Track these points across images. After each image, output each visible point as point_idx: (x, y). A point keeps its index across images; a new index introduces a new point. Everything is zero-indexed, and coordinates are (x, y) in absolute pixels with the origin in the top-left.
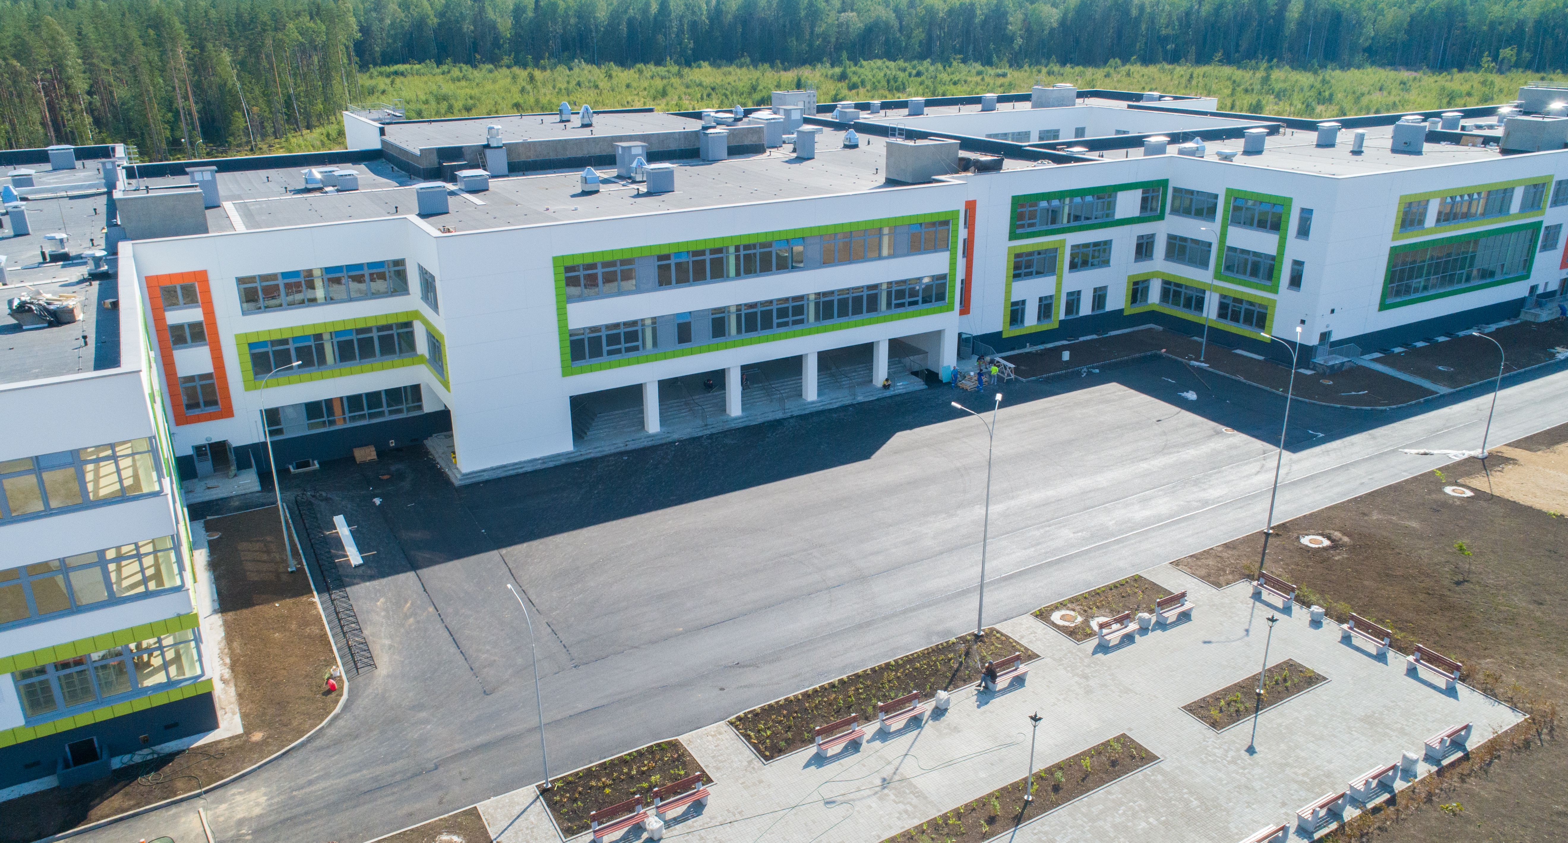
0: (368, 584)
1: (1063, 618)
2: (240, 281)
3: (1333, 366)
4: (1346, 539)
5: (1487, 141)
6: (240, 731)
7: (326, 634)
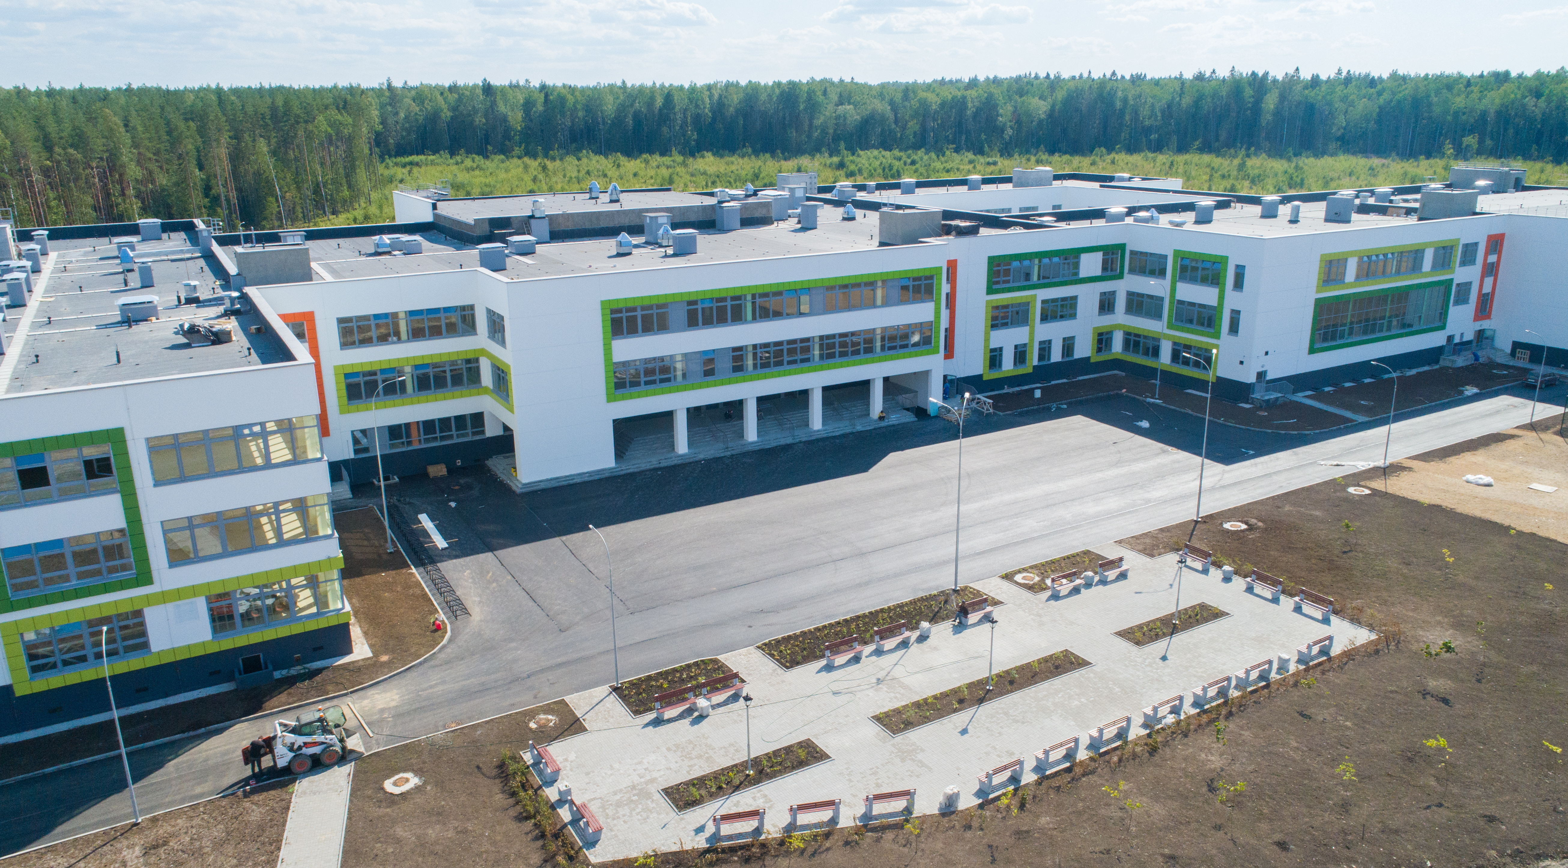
0: (454, 561)
1: (1024, 578)
2: (341, 321)
3: (1268, 400)
4: (1260, 524)
5: (1409, 212)
6: (370, 655)
7: (426, 593)
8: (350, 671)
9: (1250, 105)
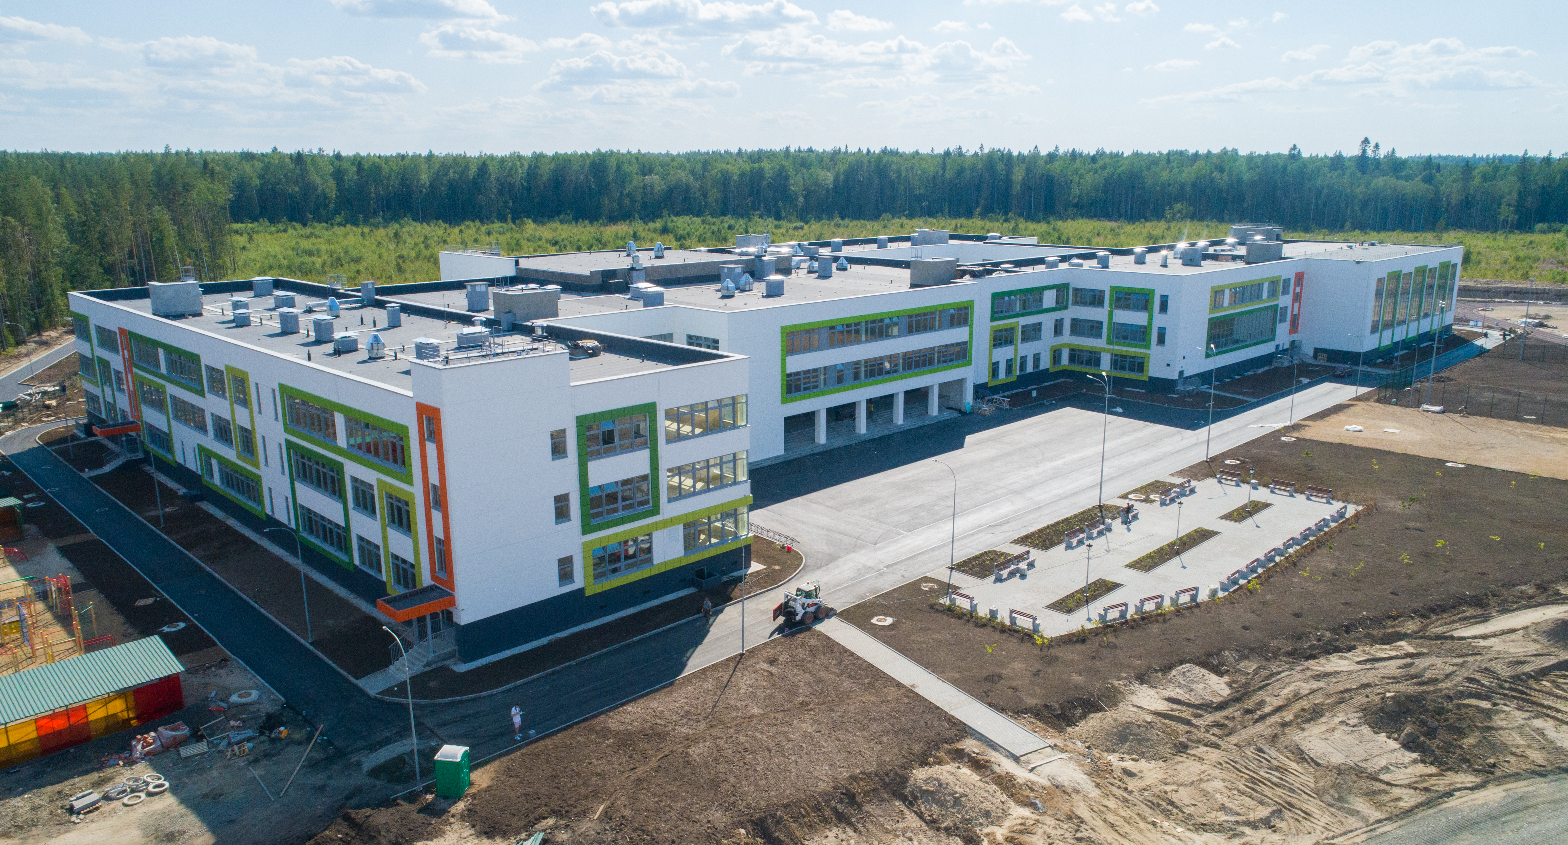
3: (1188, 391)
4: (1246, 460)
6: (764, 567)
8: (763, 575)
9: (1002, 177)
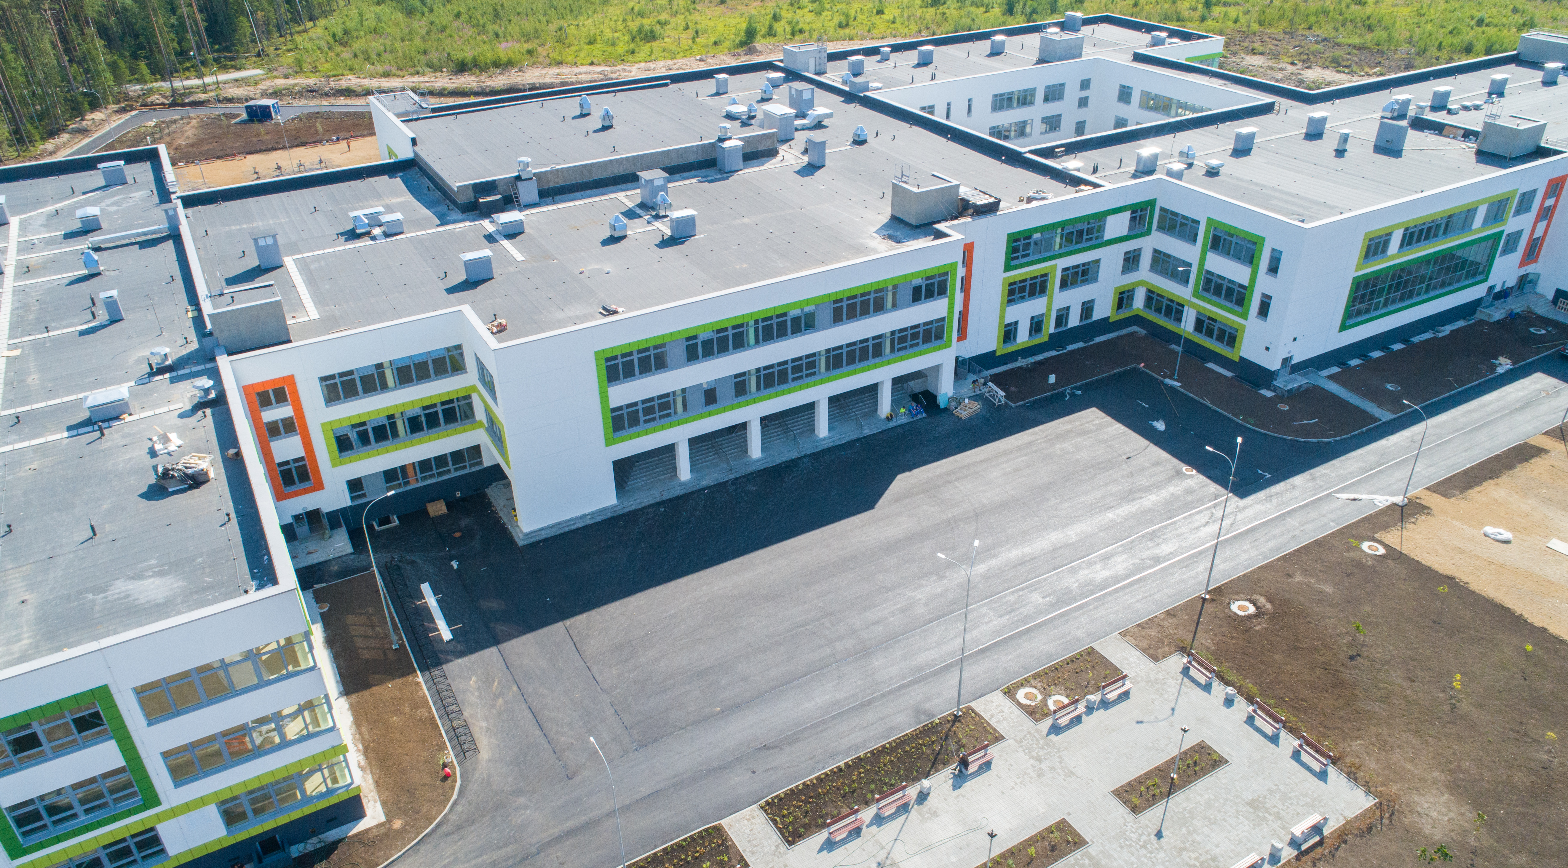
0: (460, 661)
1: (1026, 696)
2: (323, 379)
3: (1291, 389)
4: (1268, 606)
5: (1467, 134)
6: (383, 819)
7: (434, 717)
8: (365, 845)
